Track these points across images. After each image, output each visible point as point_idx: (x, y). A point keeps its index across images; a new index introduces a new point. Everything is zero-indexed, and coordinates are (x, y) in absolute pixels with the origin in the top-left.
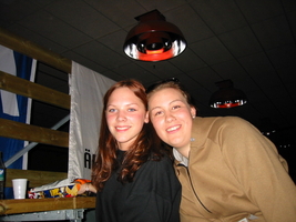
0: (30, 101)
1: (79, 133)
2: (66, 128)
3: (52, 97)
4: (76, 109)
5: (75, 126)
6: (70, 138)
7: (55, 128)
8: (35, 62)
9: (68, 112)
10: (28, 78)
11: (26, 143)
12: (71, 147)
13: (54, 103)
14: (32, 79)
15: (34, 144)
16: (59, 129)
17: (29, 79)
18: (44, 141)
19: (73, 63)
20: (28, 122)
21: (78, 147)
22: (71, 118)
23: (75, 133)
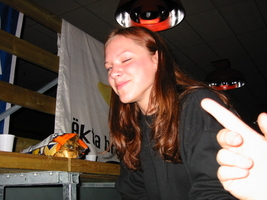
0: (14, 58)
1: (67, 99)
2: (53, 92)
3: (40, 57)
4: (64, 72)
5: (63, 91)
6: (58, 104)
7: (41, 91)
8: (21, 16)
9: (56, 75)
10: (13, 32)
11: (8, 106)
12: (57, 114)
13: (41, 63)
14: (18, 34)
15: (17, 107)
16: (46, 93)
17: (14, 34)
18: (28, 104)
19: (64, 21)
20: (12, 81)
21: (66, 114)
22: (59, 81)
23: (63, 98)
